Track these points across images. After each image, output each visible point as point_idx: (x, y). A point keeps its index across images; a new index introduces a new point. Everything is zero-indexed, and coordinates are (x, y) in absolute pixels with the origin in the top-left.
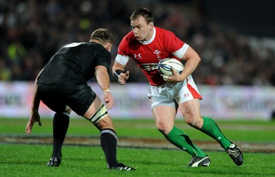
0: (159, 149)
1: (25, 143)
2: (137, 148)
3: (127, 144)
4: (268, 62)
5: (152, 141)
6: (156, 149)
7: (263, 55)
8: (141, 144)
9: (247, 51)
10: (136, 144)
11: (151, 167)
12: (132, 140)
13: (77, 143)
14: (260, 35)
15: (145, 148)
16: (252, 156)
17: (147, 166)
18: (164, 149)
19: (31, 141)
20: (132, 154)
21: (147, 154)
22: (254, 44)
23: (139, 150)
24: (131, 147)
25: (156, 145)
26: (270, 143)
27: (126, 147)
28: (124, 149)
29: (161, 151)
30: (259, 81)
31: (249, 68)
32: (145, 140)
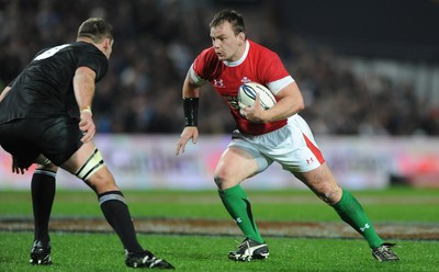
0: (216, 235)
1: (7, 230)
2: (182, 234)
3: (167, 228)
4: (383, 99)
5: (205, 223)
6: (211, 235)
7: (375, 87)
8: (188, 229)
9: (350, 82)
10: (180, 229)
11: (204, 263)
12: (173, 222)
13: (87, 228)
14: (370, 56)
15: (194, 234)
16: (360, 245)
17: (197, 263)
18: (222, 235)
19: (16, 226)
20: (173, 244)
21: (197, 244)
22: (360, 69)
23: (184, 238)
24: (172, 233)
25: (210, 230)
26: (387, 224)
27: (164, 233)
28: (161, 236)
29: (219, 238)
30: (369, 128)
31: (354, 108)
32: (193, 222)
